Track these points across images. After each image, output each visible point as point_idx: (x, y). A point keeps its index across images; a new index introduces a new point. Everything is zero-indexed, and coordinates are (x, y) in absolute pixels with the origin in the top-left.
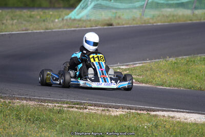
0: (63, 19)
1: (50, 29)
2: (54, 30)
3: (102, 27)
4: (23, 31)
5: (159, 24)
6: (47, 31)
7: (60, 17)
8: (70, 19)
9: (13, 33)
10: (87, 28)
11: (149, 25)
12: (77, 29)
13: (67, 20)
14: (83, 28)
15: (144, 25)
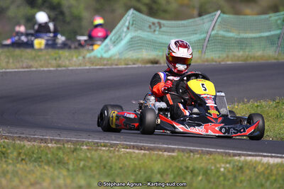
0: (84, 57)
1: (64, 67)
2: (70, 68)
3: (143, 66)
4: (23, 68)
5: (229, 62)
6: (59, 69)
7: (79, 55)
8: (95, 57)
9: (8, 70)
10: (120, 66)
11: (214, 63)
12: (105, 67)
13: (90, 58)
14: (114, 67)
15: (206, 63)
